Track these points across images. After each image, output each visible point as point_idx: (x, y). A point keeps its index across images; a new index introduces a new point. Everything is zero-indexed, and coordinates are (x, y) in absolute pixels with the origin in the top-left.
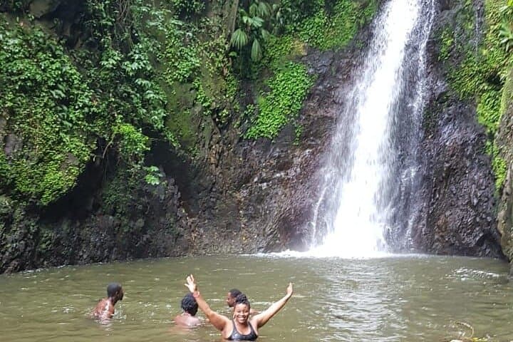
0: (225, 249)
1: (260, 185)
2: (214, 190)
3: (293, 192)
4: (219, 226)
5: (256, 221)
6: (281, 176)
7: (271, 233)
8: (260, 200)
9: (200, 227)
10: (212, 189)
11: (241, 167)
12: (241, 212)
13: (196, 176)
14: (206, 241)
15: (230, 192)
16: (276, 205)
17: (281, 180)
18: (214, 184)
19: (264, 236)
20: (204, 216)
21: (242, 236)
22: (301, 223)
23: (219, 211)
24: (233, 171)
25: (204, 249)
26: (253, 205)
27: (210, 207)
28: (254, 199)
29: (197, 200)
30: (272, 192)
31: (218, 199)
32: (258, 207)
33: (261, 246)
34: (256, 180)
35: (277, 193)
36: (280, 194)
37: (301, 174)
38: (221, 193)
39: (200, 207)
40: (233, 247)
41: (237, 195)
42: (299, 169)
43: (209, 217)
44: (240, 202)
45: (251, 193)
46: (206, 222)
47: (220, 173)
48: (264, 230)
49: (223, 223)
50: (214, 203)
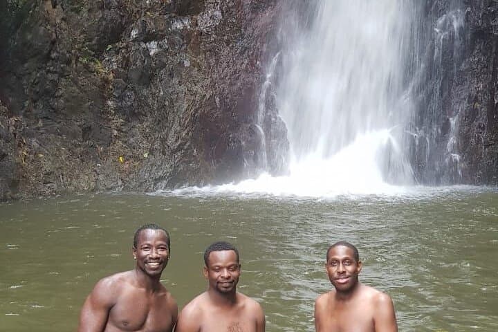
0: (85, 182)
1: (143, 45)
2: (54, 55)
3: (212, 61)
4: (67, 134)
5: (142, 122)
6: (185, 26)
7: (179, 148)
8: (148, 78)
9: (29, 135)
10: (49, 53)
11: (101, 8)
12: (110, 103)
13: (17, 27)
14: (48, 166)
15: (85, 61)
16: (183, 88)
17: (186, 35)
18: (53, 43)
19: (164, 153)
20: (34, 111)
21: (117, 154)
22: (236, 126)
23: (67, 100)
24: (85, 15)
25: (46, 183)
26: (133, 89)
27: (47, 92)
28: (134, 76)
29: (19, 78)
30: (171, 61)
31: (62, 75)
32: (145, 92)
33: (160, 173)
34: (134, 33)
35: (181, 64)
36: (187, 64)
37: (225, 23)
38: (68, 62)
39: (27, 91)
40: (101, 177)
41: (99, 66)
42: (218, 13)
43: (44, 114)
44: (106, 81)
45: (126, 63)
46: (40, 124)
47: (63, 19)
48: (164, 140)
49: (76, 126)
50: (55, 84)
